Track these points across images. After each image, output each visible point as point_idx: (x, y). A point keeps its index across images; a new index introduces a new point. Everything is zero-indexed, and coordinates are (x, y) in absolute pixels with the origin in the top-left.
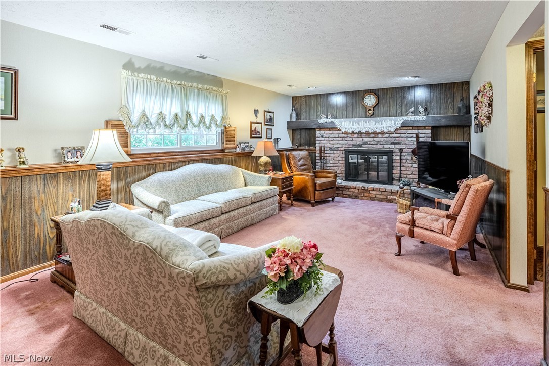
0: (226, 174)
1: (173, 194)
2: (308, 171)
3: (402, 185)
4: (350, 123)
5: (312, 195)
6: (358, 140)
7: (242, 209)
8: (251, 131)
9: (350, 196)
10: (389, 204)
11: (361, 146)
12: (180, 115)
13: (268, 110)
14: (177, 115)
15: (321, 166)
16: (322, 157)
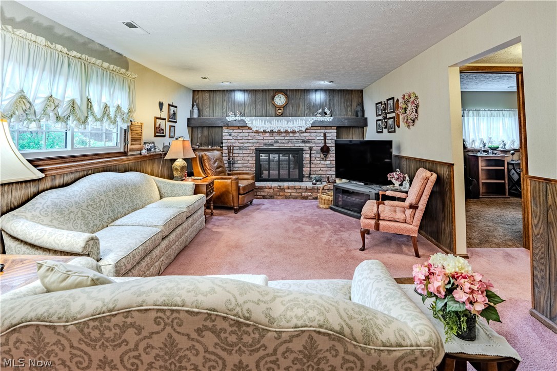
0: (140, 184)
1: (79, 222)
2: (223, 174)
3: (314, 182)
4: (262, 121)
5: (236, 201)
6: (269, 139)
7: (179, 228)
8: (156, 128)
9: (264, 197)
10: (304, 201)
11: (273, 145)
12: (78, 102)
13: (171, 104)
14: (73, 102)
15: (229, 167)
16: (231, 158)
